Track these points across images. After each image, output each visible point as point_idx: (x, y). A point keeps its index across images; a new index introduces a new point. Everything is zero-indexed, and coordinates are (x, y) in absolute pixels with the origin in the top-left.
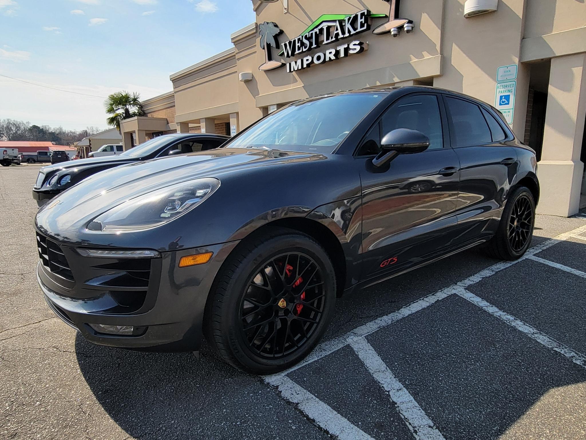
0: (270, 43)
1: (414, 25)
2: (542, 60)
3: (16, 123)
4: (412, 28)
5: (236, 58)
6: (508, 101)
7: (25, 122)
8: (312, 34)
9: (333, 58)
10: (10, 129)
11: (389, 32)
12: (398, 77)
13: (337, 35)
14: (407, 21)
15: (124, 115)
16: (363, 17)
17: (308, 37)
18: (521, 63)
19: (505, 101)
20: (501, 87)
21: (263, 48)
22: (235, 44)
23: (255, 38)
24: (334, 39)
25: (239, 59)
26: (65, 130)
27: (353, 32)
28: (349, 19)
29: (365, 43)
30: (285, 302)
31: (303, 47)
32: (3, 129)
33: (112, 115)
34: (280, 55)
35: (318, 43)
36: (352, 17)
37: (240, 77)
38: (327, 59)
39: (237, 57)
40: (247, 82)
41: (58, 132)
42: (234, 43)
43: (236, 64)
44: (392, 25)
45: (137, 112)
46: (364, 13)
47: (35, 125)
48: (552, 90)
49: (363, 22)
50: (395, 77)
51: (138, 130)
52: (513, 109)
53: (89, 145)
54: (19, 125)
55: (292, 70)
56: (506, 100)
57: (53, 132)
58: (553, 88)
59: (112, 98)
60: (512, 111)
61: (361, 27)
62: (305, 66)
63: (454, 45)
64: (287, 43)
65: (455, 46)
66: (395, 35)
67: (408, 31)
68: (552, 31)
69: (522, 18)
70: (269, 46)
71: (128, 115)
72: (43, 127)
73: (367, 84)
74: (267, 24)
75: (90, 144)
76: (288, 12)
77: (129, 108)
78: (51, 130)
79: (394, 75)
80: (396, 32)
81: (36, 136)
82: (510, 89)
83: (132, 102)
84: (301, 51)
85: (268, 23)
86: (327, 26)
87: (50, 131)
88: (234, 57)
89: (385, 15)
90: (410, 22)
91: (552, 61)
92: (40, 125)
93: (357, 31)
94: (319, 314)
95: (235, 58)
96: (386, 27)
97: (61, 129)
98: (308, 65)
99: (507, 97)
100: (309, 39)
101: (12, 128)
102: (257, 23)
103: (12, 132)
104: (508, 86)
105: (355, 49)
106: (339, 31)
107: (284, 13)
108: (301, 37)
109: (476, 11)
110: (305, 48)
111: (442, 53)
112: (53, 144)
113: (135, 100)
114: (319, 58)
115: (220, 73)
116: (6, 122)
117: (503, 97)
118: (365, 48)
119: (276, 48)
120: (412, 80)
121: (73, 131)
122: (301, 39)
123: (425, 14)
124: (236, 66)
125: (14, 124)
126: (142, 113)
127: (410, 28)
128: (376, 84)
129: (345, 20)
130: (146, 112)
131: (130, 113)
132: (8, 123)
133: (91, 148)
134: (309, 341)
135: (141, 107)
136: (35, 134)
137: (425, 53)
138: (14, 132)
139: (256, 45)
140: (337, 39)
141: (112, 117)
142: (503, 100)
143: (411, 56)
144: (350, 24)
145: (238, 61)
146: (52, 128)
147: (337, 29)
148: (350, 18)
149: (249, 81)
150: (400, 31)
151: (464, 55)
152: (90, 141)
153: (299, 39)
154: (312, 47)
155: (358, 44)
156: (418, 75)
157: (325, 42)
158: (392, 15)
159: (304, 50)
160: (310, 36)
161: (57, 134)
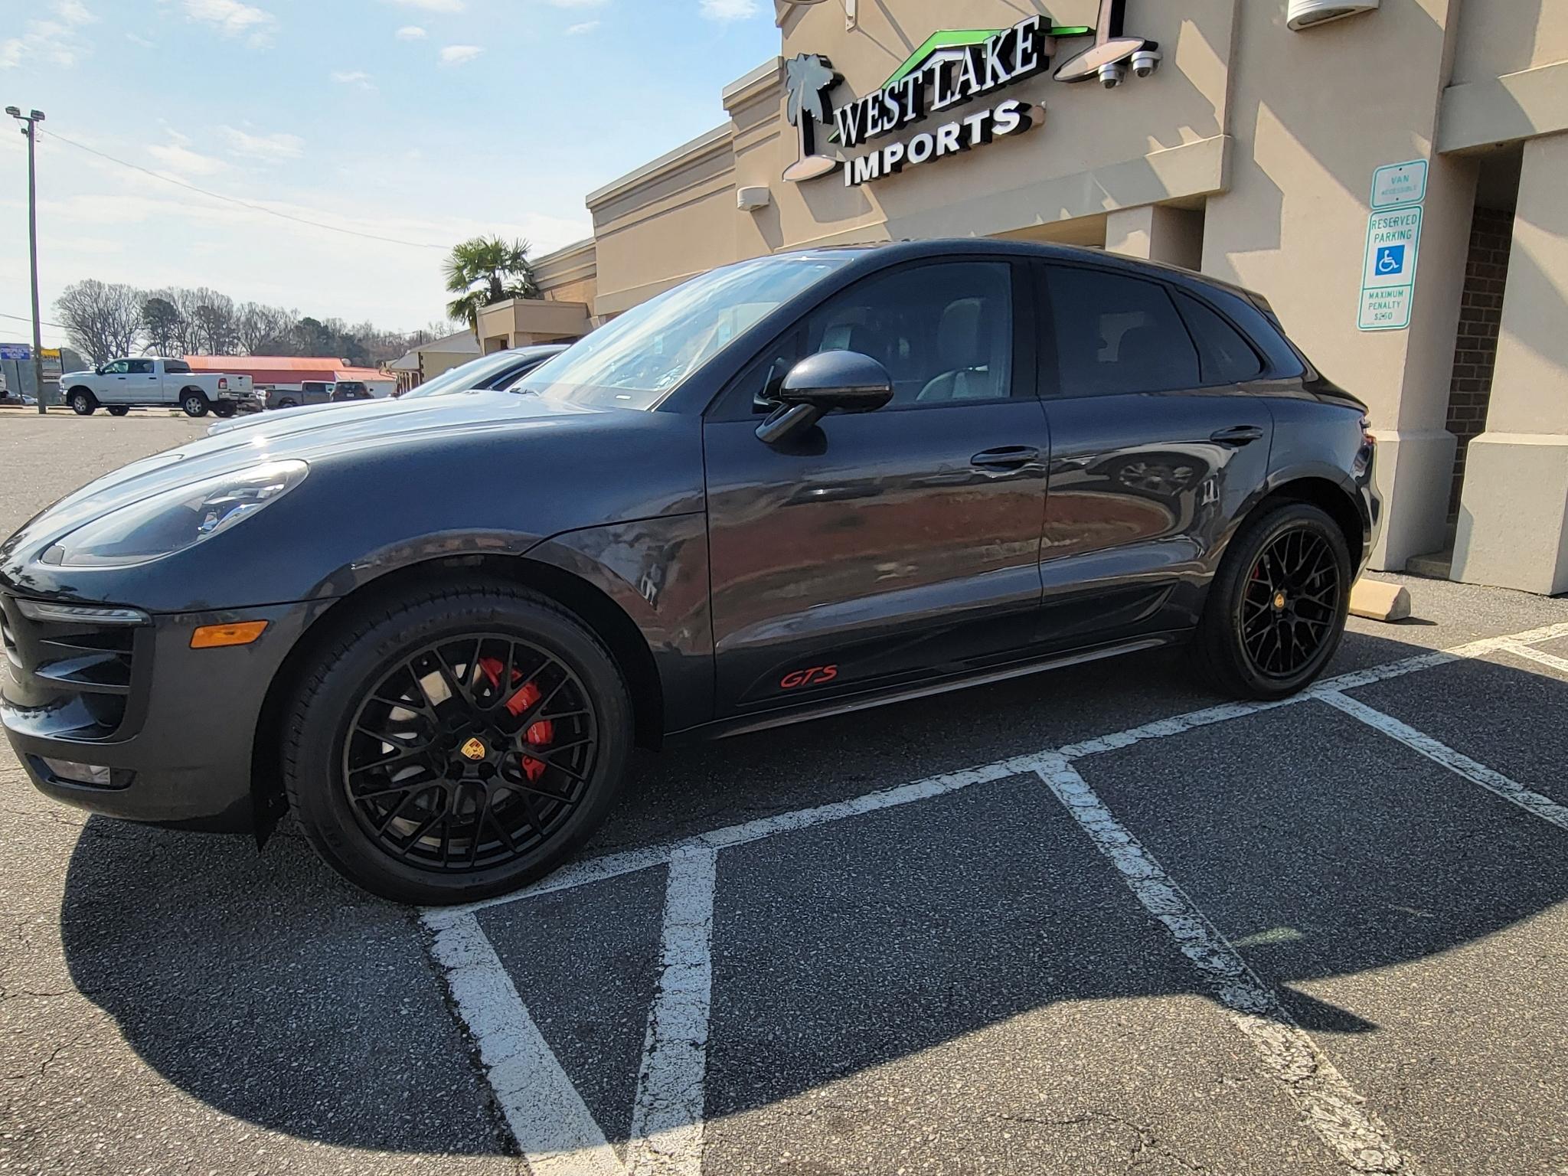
0: (809, 111)
1: (1161, 54)
2: (1500, 145)
3: (266, 312)
4: (1155, 62)
5: (735, 150)
6: (1399, 261)
7: (288, 311)
8: (906, 84)
9: (954, 146)
10: (255, 328)
11: (1095, 75)
12: (1114, 198)
13: (966, 85)
14: (1140, 43)
15: (489, 294)
16: (1030, 35)
17: (896, 91)
18: (1441, 154)
19: (1391, 264)
20: (1382, 224)
21: (793, 121)
22: (733, 112)
23: (777, 96)
24: (957, 97)
25: (740, 152)
26: (379, 330)
27: (1004, 77)
28: (995, 44)
29: (1034, 105)
30: (482, 746)
31: (885, 119)
32: (238, 325)
33: (460, 295)
34: (831, 141)
35: (921, 109)
36: (1004, 35)
37: (739, 200)
38: (940, 151)
39: (737, 145)
40: (758, 210)
41: (360, 335)
42: (730, 109)
43: (733, 164)
44: (1102, 56)
45: (519, 286)
46: (1032, 24)
47: (309, 318)
48: (1523, 231)
49: (1029, 51)
50: (1106, 197)
51: (515, 333)
52: (1411, 285)
53: (418, 367)
54: (273, 316)
55: (857, 180)
56: (1393, 261)
57: (352, 333)
58: (1527, 226)
59: (462, 252)
60: (1408, 292)
61: (1024, 64)
62: (887, 169)
63: (1263, 107)
64: (848, 108)
65: (1263, 111)
66: (1110, 84)
67: (1142, 72)
68: (1528, 64)
69: (1444, 29)
70: (807, 116)
71: (497, 294)
72: (328, 321)
73: (1039, 218)
74: (806, 59)
75: (421, 366)
76: (856, 27)
77: (502, 278)
78: (348, 330)
79: (1106, 193)
80: (1111, 76)
81: (311, 344)
82: (1404, 228)
83: (508, 263)
84: (878, 129)
85: (806, 57)
86: (942, 63)
87: (344, 332)
88: (728, 148)
89: (1085, 30)
90: (1149, 46)
91: (1527, 147)
92: (321, 318)
93: (1014, 74)
94: (580, 783)
95: (732, 150)
96: (1087, 60)
97: (368, 327)
98: (897, 167)
99: (1397, 253)
100: (899, 97)
101: (259, 326)
102: (783, 58)
103: (258, 334)
104: (1400, 222)
105: (1009, 122)
106: (971, 76)
107: (847, 28)
108: (880, 92)
109: (1316, 13)
110: (890, 120)
111: (1229, 132)
112: (344, 365)
113: (517, 256)
114: (920, 148)
115: (698, 188)
116: (247, 311)
117: (1387, 252)
118: (1035, 121)
119: (824, 122)
120: (1150, 204)
121: (396, 332)
122: (880, 98)
123: (1190, 23)
124: (733, 170)
125: (263, 314)
126: (532, 291)
127: (1148, 64)
128: (1059, 217)
129: (986, 45)
130: (541, 287)
131: (503, 289)
132: (250, 312)
133: (422, 375)
134: (546, 844)
135: (531, 274)
136: (308, 339)
137: (1185, 131)
138: (263, 333)
139: (779, 116)
140: (966, 98)
141: (459, 299)
142: (1386, 260)
143: (1151, 139)
144: (998, 55)
145: (739, 156)
146: (349, 327)
147: (966, 71)
148: (998, 39)
149: (762, 210)
150: (1122, 70)
151: (1288, 135)
152: (421, 358)
153: (875, 99)
154: (906, 119)
155: (1016, 110)
156: (1165, 191)
157: (937, 105)
158: (1102, 28)
159: (887, 126)
160: (901, 90)
161: (360, 340)
